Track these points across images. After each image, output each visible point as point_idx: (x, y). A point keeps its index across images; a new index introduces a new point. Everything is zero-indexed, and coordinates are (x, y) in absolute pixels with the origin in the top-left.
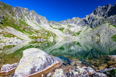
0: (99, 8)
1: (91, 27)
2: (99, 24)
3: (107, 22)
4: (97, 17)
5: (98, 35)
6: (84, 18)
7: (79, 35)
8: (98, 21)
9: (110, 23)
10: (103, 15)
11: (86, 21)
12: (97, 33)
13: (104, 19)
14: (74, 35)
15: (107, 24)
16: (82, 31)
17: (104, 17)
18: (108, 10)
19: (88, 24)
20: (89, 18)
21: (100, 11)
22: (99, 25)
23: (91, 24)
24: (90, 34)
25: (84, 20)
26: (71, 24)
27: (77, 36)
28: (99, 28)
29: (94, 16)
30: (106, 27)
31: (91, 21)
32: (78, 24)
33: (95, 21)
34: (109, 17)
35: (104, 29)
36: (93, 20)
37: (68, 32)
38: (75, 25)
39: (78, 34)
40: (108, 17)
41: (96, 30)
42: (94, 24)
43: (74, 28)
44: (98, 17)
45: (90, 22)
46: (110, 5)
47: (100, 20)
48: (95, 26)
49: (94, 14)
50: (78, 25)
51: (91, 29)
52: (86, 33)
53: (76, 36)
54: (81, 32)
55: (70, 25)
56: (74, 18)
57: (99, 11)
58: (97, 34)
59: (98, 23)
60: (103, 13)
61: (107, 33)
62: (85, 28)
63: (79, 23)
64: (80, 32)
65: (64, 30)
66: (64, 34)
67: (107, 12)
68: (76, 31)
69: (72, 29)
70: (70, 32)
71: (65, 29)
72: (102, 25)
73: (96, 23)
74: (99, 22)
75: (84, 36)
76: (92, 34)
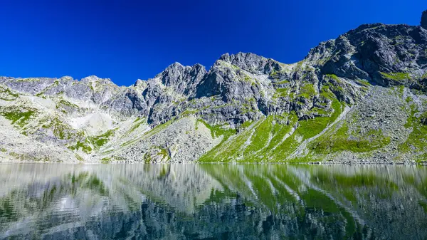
0: (176, 67)
1: (150, 121)
2: (174, 114)
3: (193, 112)
4: (170, 93)
5: (166, 151)
6: (131, 87)
7: (102, 148)
8: (172, 104)
9: (199, 117)
10: (186, 92)
11: (134, 99)
12: (163, 142)
13: (187, 102)
14: (79, 145)
15: (193, 119)
16: (117, 134)
17: (189, 96)
18: (198, 80)
19: (140, 109)
20: (146, 90)
21: (179, 78)
22: (172, 118)
23: (151, 111)
24: (142, 146)
25: (128, 94)
26: (73, 101)
27: (93, 152)
28: (171, 126)
29: (163, 87)
30: (188, 127)
31: (151, 103)
32: (107, 106)
33: (164, 105)
34: (199, 98)
35: (184, 131)
36: (158, 100)
37: (50, 132)
38: (93, 106)
39: (100, 143)
40: (196, 97)
41: (161, 134)
42: (160, 112)
43: (88, 117)
44: (174, 94)
45: (148, 103)
46: (202, 69)
47: (178, 102)
48: (161, 119)
49: (164, 83)
50: (105, 108)
51: (149, 128)
52: (128, 142)
53: (86, 149)
54: (110, 137)
55: (69, 104)
56: (93, 80)
57: (176, 76)
58: (161, 147)
59: (171, 111)
60: (185, 85)
61: (190, 145)
62: (130, 121)
63: (108, 102)
64: (108, 134)
65: (33, 121)
66: (24, 139)
67: (196, 84)
68: (93, 132)
69: (75, 122)
70: (61, 133)
71: (41, 116)
72: (179, 121)
73: (166, 110)
74: (174, 109)
75: (118, 152)
76: (148, 145)
